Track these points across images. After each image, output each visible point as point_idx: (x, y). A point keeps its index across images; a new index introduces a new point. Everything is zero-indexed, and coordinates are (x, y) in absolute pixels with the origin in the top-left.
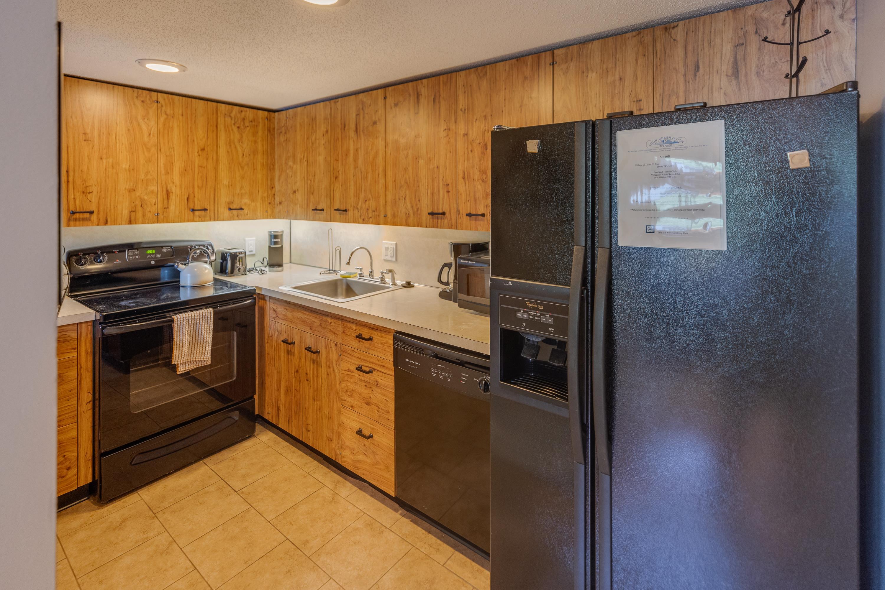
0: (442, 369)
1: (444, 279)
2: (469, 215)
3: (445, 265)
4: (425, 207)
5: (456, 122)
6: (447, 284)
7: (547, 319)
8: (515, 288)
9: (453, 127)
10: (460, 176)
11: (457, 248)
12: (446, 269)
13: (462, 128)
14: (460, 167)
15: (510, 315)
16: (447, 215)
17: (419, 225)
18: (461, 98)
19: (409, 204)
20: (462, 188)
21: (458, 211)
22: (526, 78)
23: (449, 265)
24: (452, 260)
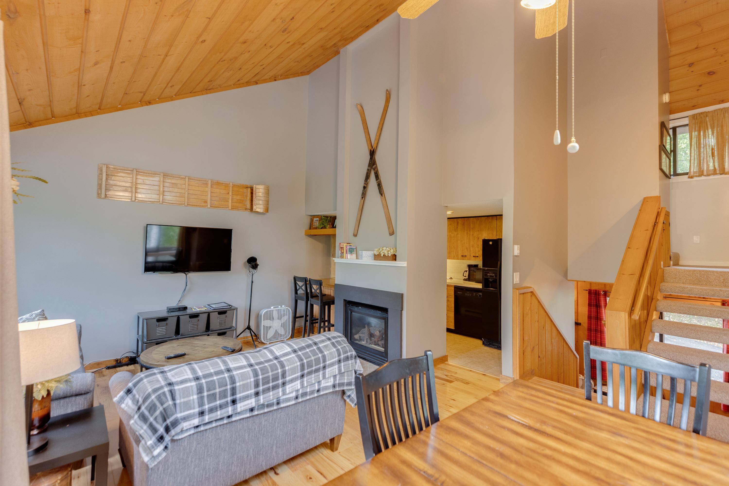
0: (468, 293)
1: (465, 275)
2: (474, 256)
3: (465, 271)
4: (460, 254)
5: (470, 231)
6: (466, 277)
7: (493, 275)
8: (487, 270)
9: (469, 232)
10: (471, 246)
11: (470, 266)
12: (465, 272)
13: (471, 233)
14: (471, 243)
15: (486, 275)
16: (467, 256)
17: (458, 259)
18: (471, 225)
19: (454, 253)
20: (471, 249)
21: (470, 255)
22: (489, 222)
23: (466, 271)
24: (468, 269)
